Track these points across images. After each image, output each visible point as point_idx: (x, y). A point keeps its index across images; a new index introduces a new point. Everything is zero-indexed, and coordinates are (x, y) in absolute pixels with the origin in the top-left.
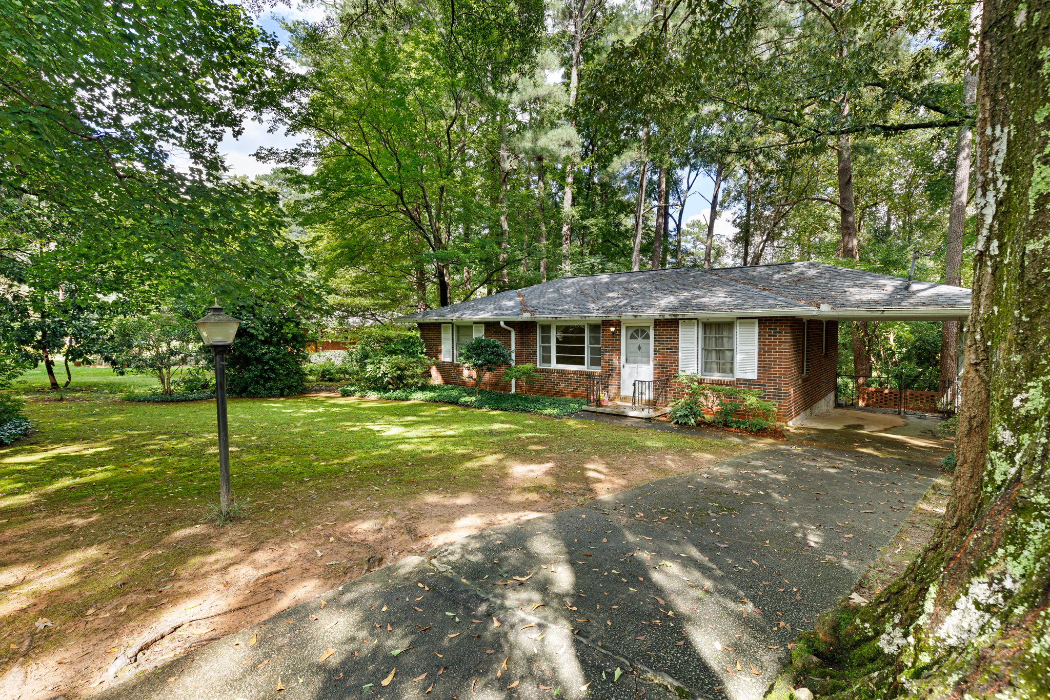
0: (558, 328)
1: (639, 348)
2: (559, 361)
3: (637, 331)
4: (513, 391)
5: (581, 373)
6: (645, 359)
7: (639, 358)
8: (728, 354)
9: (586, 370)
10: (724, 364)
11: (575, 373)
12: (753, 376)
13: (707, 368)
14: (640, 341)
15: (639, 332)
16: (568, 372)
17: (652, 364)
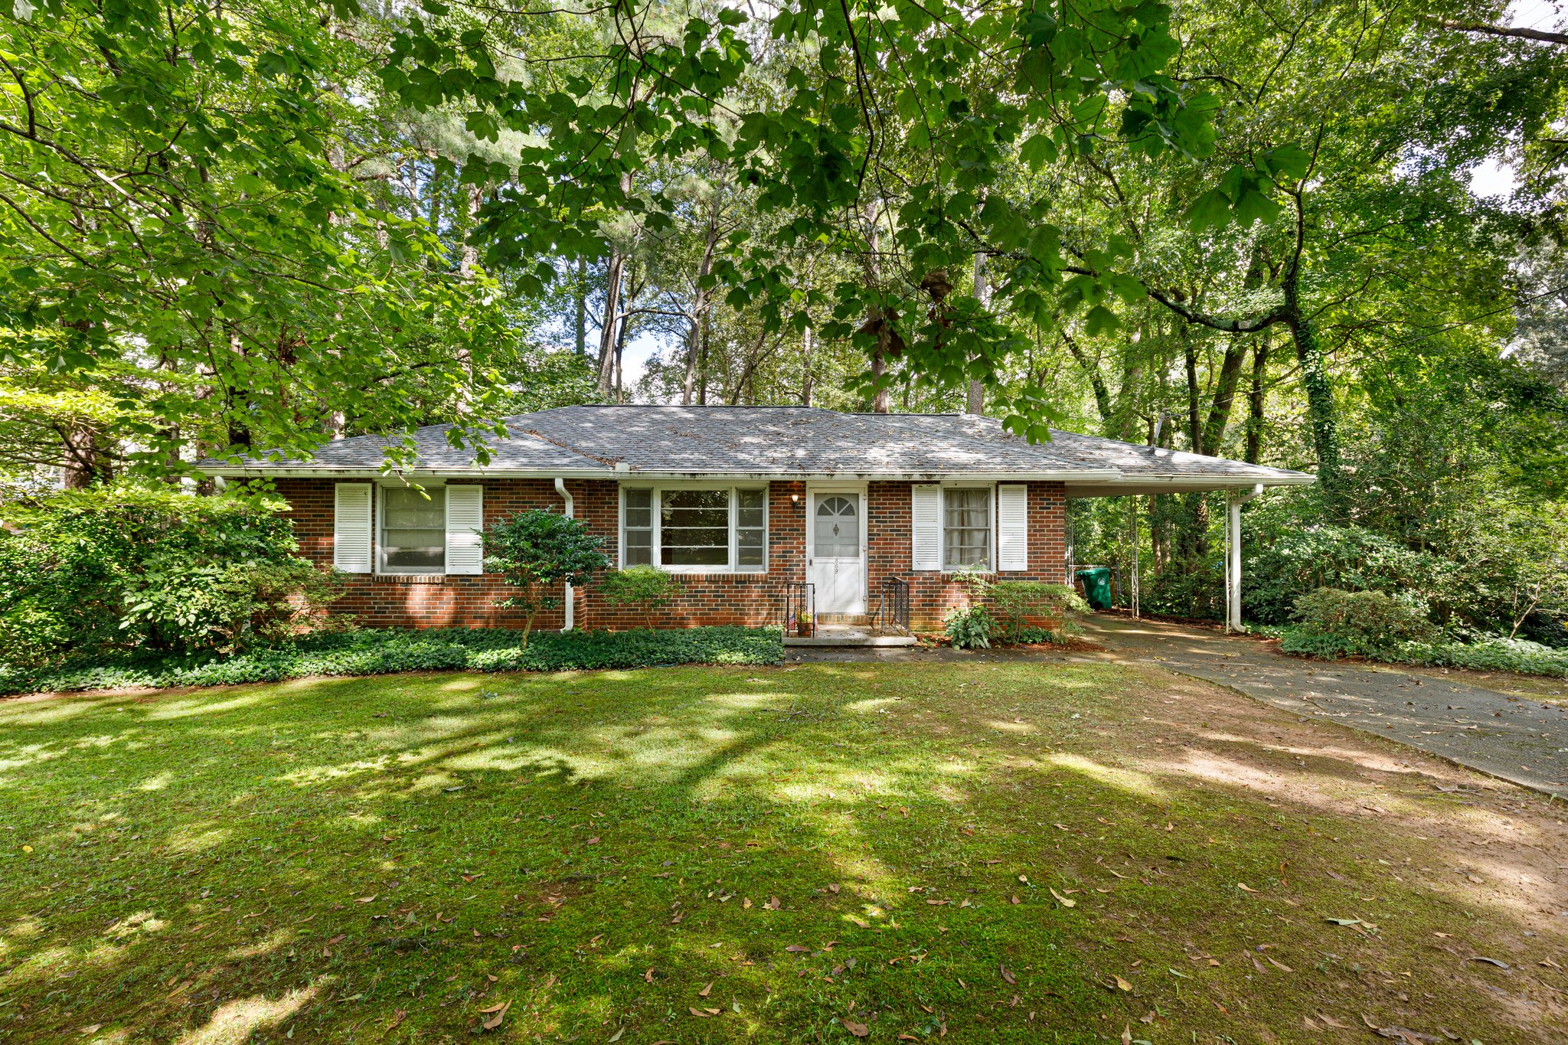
0: (665, 495)
1: (836, 530)
2: (668, 557)
3: (830, 502)
4: (569, 624)
5: (726, 579)
6: (852, 549)
7: (837, 548)
8: (978, 537)
9: (733, 572)
10: (970, 551)
11: (712, 579)
12: (1023, 566)
13: (948, 561)
14: (836, 518)
15: (837, 503)
16: (697, 579)
17: (863, 557)
